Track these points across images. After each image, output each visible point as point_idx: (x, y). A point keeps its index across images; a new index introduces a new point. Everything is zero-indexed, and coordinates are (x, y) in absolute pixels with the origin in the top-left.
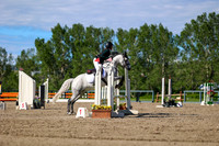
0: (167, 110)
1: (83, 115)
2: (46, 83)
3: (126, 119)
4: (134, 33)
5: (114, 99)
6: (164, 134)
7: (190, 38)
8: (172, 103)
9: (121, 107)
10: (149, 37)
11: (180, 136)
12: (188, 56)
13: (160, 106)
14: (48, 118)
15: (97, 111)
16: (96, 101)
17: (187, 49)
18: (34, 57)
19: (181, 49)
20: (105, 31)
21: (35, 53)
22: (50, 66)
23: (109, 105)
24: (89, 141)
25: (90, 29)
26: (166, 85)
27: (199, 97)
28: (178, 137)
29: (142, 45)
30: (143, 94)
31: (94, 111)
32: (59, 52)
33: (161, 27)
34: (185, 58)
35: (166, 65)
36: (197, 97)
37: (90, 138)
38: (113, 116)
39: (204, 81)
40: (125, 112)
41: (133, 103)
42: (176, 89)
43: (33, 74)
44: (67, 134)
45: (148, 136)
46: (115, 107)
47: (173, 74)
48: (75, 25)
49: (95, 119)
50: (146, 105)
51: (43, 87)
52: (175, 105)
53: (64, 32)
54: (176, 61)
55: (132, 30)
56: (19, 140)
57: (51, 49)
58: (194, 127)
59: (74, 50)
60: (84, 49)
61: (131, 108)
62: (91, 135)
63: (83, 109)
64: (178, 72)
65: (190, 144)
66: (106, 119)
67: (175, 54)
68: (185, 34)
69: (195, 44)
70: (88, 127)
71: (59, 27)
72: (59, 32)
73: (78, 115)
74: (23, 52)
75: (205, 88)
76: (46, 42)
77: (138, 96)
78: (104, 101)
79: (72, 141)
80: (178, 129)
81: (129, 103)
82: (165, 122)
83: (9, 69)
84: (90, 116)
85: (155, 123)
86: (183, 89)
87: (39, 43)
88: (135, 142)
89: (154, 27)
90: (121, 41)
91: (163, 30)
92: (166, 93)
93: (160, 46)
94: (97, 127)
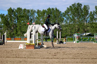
0: (59, 45)
1: (22, 48)
2: (5, 34)
3: (41, 49)
4: (44, 12)
5: (36, 40)
6: (58, 56)
7: (69, 14)
8: (61, 42)
9: (39, 44)
10: (51, 13)
11: (65, 56)
12: (68, 22)
14: (6, 49)
15: (28, 46)
16: (28, 42)
17: (68, 19)
19: (65, 19)
22: (7, 26)
23: (33, 43)
24: (24, 59)
26: (59, 34)
27: (73, 39)
31: (27, 46)
32: (11, 20)
37: (25, 58)
38: (35, 48)
39: (75, 33)
40: (41, 46)
41: (44, 42)
42: (63, 36)
44: (15, 56)
45: (50, 57)
46: (36, 44)
48: (18, 8)
49: (27, 49)
51: (4, 36)
52: (63, 43)
53: (13, 11)
54: (63, 24)
55: (43, 10)
58: (71, 52)
59: (18, 19)
60: (22, 19)
61: (43, 44)
63: (22, 45)
64: (64, 29)
66: (32, 49)
67: (62, 21)
68: (67, 12)
69: (71, 16)
70: (24, 53)
71: (11, 9)
72: (11, 11)
73: (20, 48)
75: (76, 35)
76: (5, 15)
77: (46, 39)
78: (31, 42)
79: (17, 59)
80: (64, 53)
81: (42, 42)
82: (58, 50)
84: (25, 48)
85: (54, 51)
86: (66, 36)
87: (2, 16)
88: (45, 59)
89: (53, 9)
91: (57, 10)
92: (59, 37)
93: (56, 17)
94: (28, 53)
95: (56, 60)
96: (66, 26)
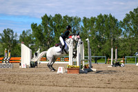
0: (115, 69)
1: (62, 72)
2: (38, 52)
3: (88, 74)
4: (93, 20)
5: (81, 61)
6: (113, 84)
7: (129, 23)
8: (118, 64)
9: (85, 67)
10: (103, 22)
11: (123, 85)
12: (128, 34)
13: (110, 66)
15: (70, 69)
16: (70, 63)
17: (127, 30)
18: (31, 35)
19: (124, 30)
20: (75, 18)
21: (31, 32)
22: (41, 41)
23: (78, 65)
24: (65, 88)
25: (66, 17)
26: (114, 53)
28: (121, 86)
29: (99, 27)
30: (100, 58)
32: (46, 32)
33: (111, 16)
34: (126, 36)
36: (134, 61)
37: (66, 86)
38: (81, 72)
40: (88, 70)
41: (93, 64)
42: (120, 55)
43: (30, 45)
44: (52, 84)
45: (103, 85)
46: (82, 67)
47: (118, 46)
48: (56, 15)
49: (69, 74)
50: (101, 65)
51: (36, 54)
52: (120, 65)
53: (49, 19)
55: (92, 18)
56: (21, 87)
57: (41, 30)
58: (132, 79)
59: (56, 31)
60: (62, 30)
61: (92, 67)
62: (67, 84)
63: (62, 68)
64: (122, 45)
65: (130, 90)
66: (76, 74)
67: (119, 33)
68: (126, 20)
69: (132, 27)
70: (65, 79)
71: (46, 16)
72: (46, 19)
73: (58, 72)
74: (24, 32)
76: (38, 25)
77: (96, 60)
78: (75, 63)
79: (55, 88)
80: (122, 80)
81: (90, 64)
82: (113, 76)
83: (15, 43)
84: (66, 72)
85: (107, 77)
86: (125, 55)
87: (34, 26)
88: (95, 89)
89: (106, 16)
90: (85, 25)
91: (112, 18)
92: (114, 57)
93: (110, 28)
94: (70, 79)
95: (111, 91)
96: (125, 41)
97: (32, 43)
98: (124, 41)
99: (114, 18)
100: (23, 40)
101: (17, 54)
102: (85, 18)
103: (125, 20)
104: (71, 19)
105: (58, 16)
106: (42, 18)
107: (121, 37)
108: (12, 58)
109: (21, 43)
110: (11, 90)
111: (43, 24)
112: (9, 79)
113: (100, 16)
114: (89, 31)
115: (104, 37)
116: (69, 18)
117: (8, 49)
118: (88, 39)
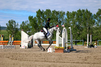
0: (90, 49)
1: (51, 51)
3: (70, 53)
4: (74, 13)
5: (65, 44)
6: (89, 60)
8: (92, 46)
9: (68, 48)
10: (81, 15)
12: (100, 24)
13: (86, 47)
14: (35, 52)
15: (57, 49)
16: (57, 45)
17: (99, 21)
18: (28, 25)
19: (96, 21)
20: (61, 12)
21: (29, 22)
22: (36, 29)
23: (63, 47)
25: (54, 12)
26: (89, 38)
28: (95, 62)
29: (78, 19)
30: (79, 42)
32: (40, 22)
33: (87, 11)
34: (98, 25)
35: (89, 28)
37: (54, 62)
38: (65, 52)
40: (71, 50)
41: (74, 45)
42: (94, 39)
43: (28, 32)
44: (43, 60)
45: (81, 61)
46: (65, 48)
47: (92, 33)
49: (56, 53)
50: (79, 47)
52: (94, 47)
53: (42, 13)
56: (22, 62)
57: (36, 21)
61: (73, 48)
62: (55, 60)
63: (51, 48)
64: (95, 32)
66: (61, 53)
67: (93, 23)
71: (40, 10)
73: (48, 51)
74: (23, 22)
76: (34, 17)
78: (60, 45)
79: (46, 63)
80: (95, 58)
81: (72, 46)
82: (89, 55)
83: (17, 30)
84: (54, 52)
85: (84, 55)
86: (97, 39)
87: (31, 18)
88: (75, 64)
89: (83, 11)
90: (68, 17)
92: (89, 41)
93: (86, 19)
94: (57, 57)
95: (87, 65)
97: (29, 30)
98: (97, 29)
99: (89, 12)
100: (23, 28)
101: (18, 38)
102: (68, 12)
103: (97, 13)
104: (57, 13)
105: (48, 11)
106: (37, 12)
107: (95, 26)
108: (15, 42)
109: (21, 30)
110: (14, 64)
111: (37, 16)
112: (13, 56)
113: (79, 11)
114: (71, 22)
115: (82, 26)
116: (57, 12)
117: (11, 34)
118: (70, 28)
